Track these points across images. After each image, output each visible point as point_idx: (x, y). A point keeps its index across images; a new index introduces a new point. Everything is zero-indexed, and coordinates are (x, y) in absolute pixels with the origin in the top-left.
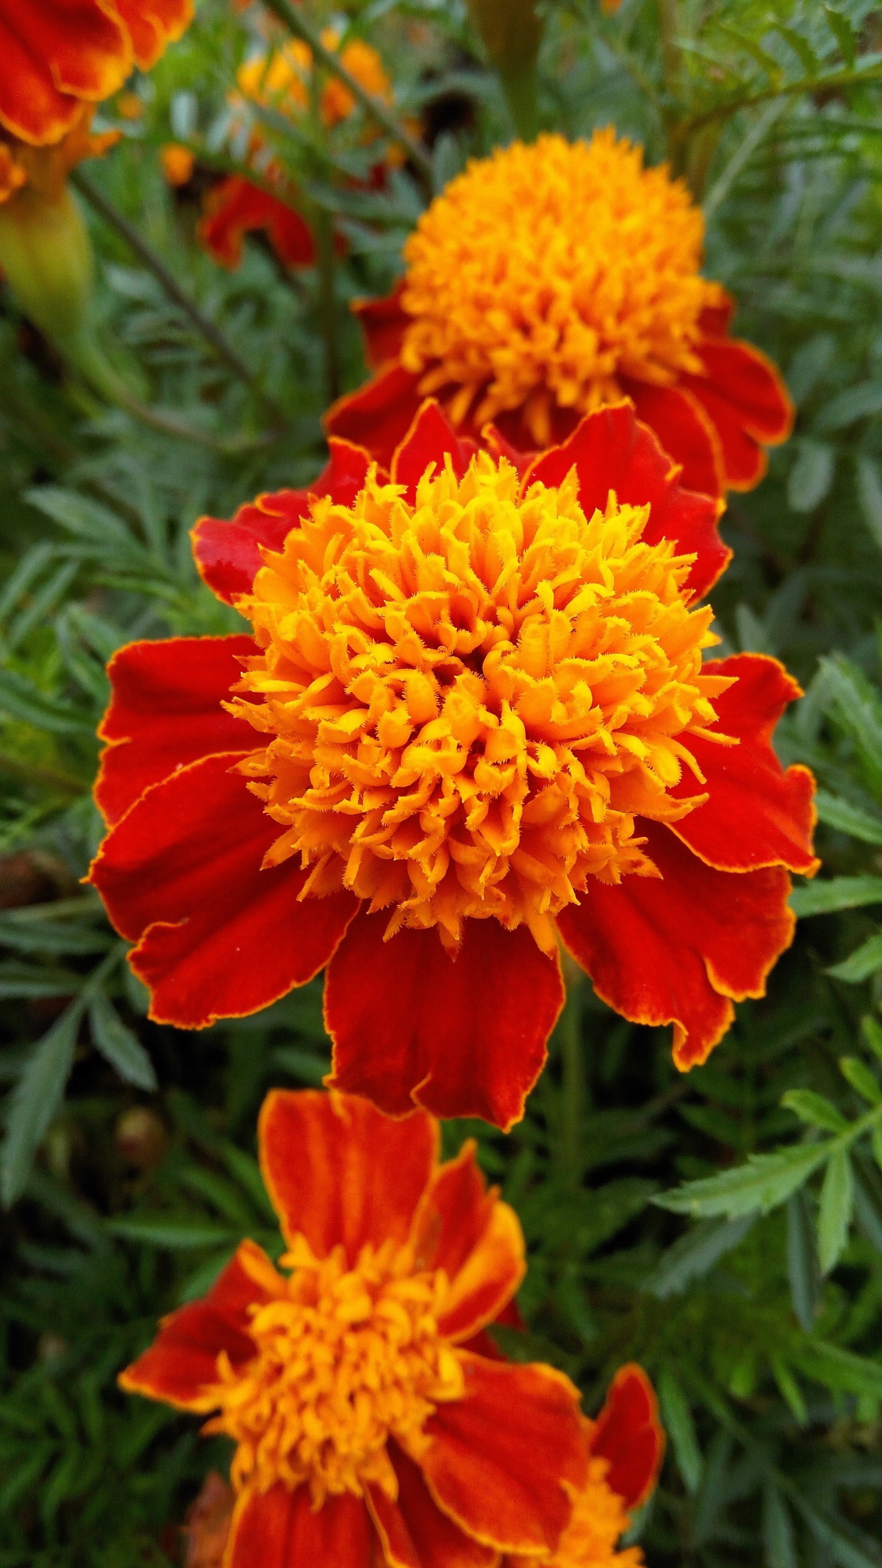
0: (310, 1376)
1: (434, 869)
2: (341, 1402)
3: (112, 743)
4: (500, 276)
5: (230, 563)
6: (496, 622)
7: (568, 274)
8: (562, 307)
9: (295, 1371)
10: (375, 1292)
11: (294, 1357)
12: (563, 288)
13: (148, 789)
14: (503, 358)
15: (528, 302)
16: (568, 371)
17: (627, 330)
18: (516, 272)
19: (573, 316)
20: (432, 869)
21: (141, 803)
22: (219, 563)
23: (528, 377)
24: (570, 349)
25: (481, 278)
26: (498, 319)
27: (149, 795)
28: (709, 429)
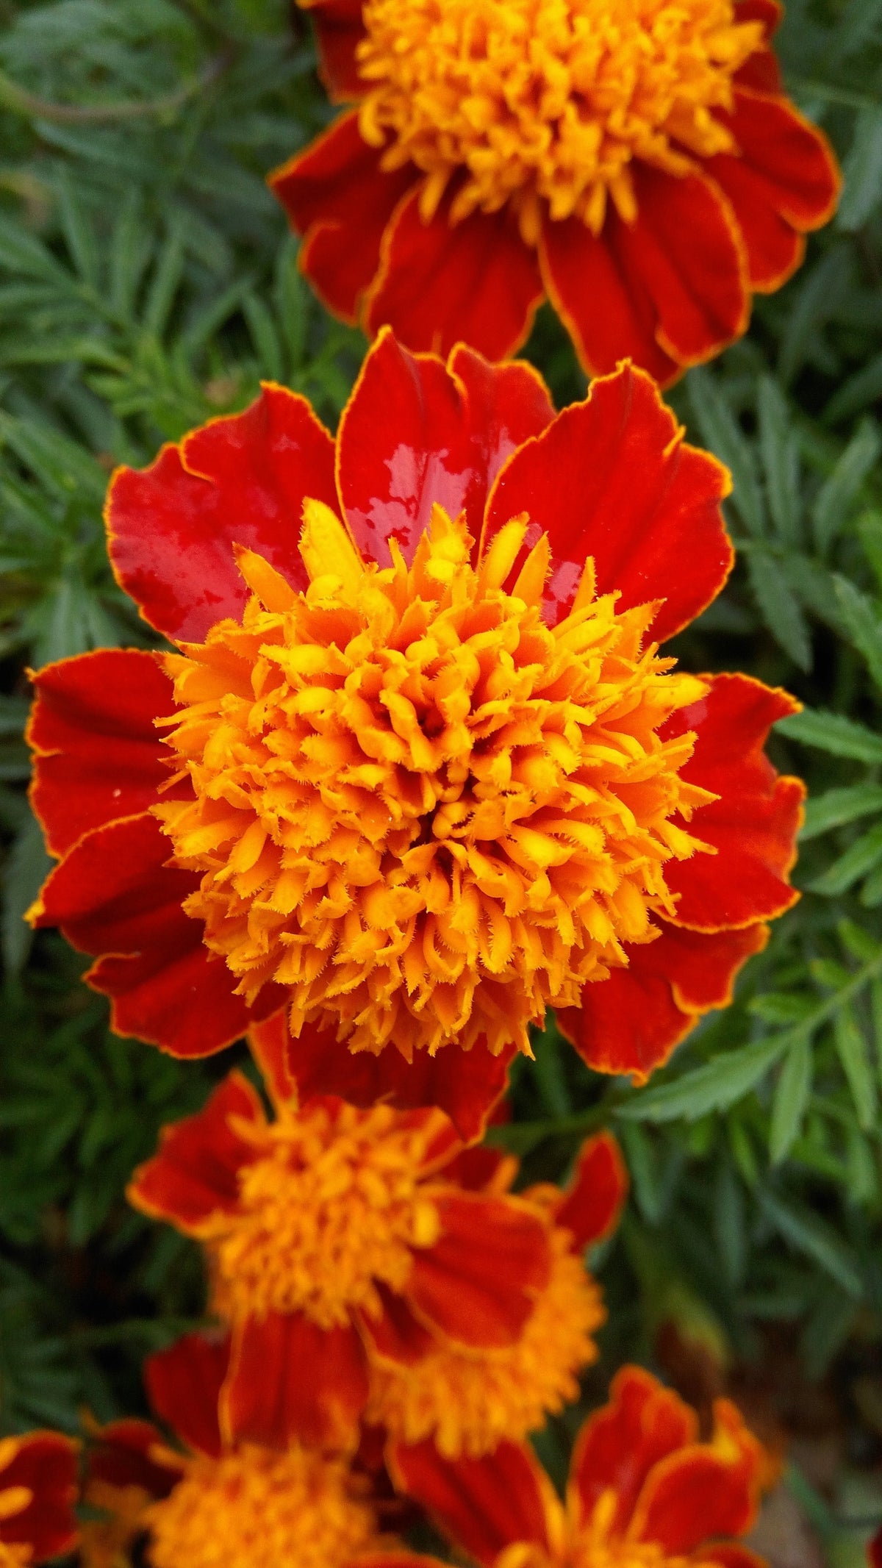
0: (297, 1241)
1: (382, 1029)
2: (326, 1261)
3: (40, 752)
4: (479, 52)
5: (152, 573)
6: (447, 784)
7: (564, 57)
8: (556, 100)
9: (284, 1238)
10: (355, 1165)
11: (281, 1226)
12: (558, 76)
13: (85, 836)
14: (480, 159)
15: (514, 89)
16: (563, 175)
17: (640, 127)
18: (499, 50)
19: (571, 112)
20: (380, 1027)
21: (78, 850)
22: (139, 571)
23: (513, 178)
24: (566, 153)
25: (455, 51)
26: (476, 111)
27: (86, 842)
28: (735, 234)
